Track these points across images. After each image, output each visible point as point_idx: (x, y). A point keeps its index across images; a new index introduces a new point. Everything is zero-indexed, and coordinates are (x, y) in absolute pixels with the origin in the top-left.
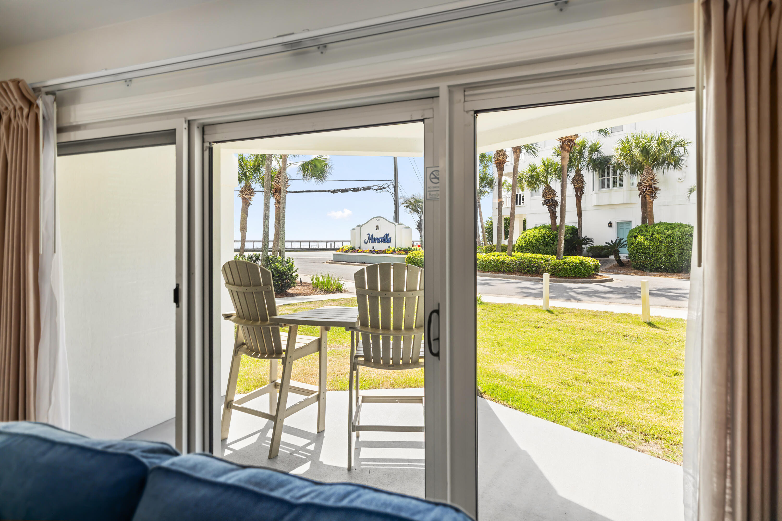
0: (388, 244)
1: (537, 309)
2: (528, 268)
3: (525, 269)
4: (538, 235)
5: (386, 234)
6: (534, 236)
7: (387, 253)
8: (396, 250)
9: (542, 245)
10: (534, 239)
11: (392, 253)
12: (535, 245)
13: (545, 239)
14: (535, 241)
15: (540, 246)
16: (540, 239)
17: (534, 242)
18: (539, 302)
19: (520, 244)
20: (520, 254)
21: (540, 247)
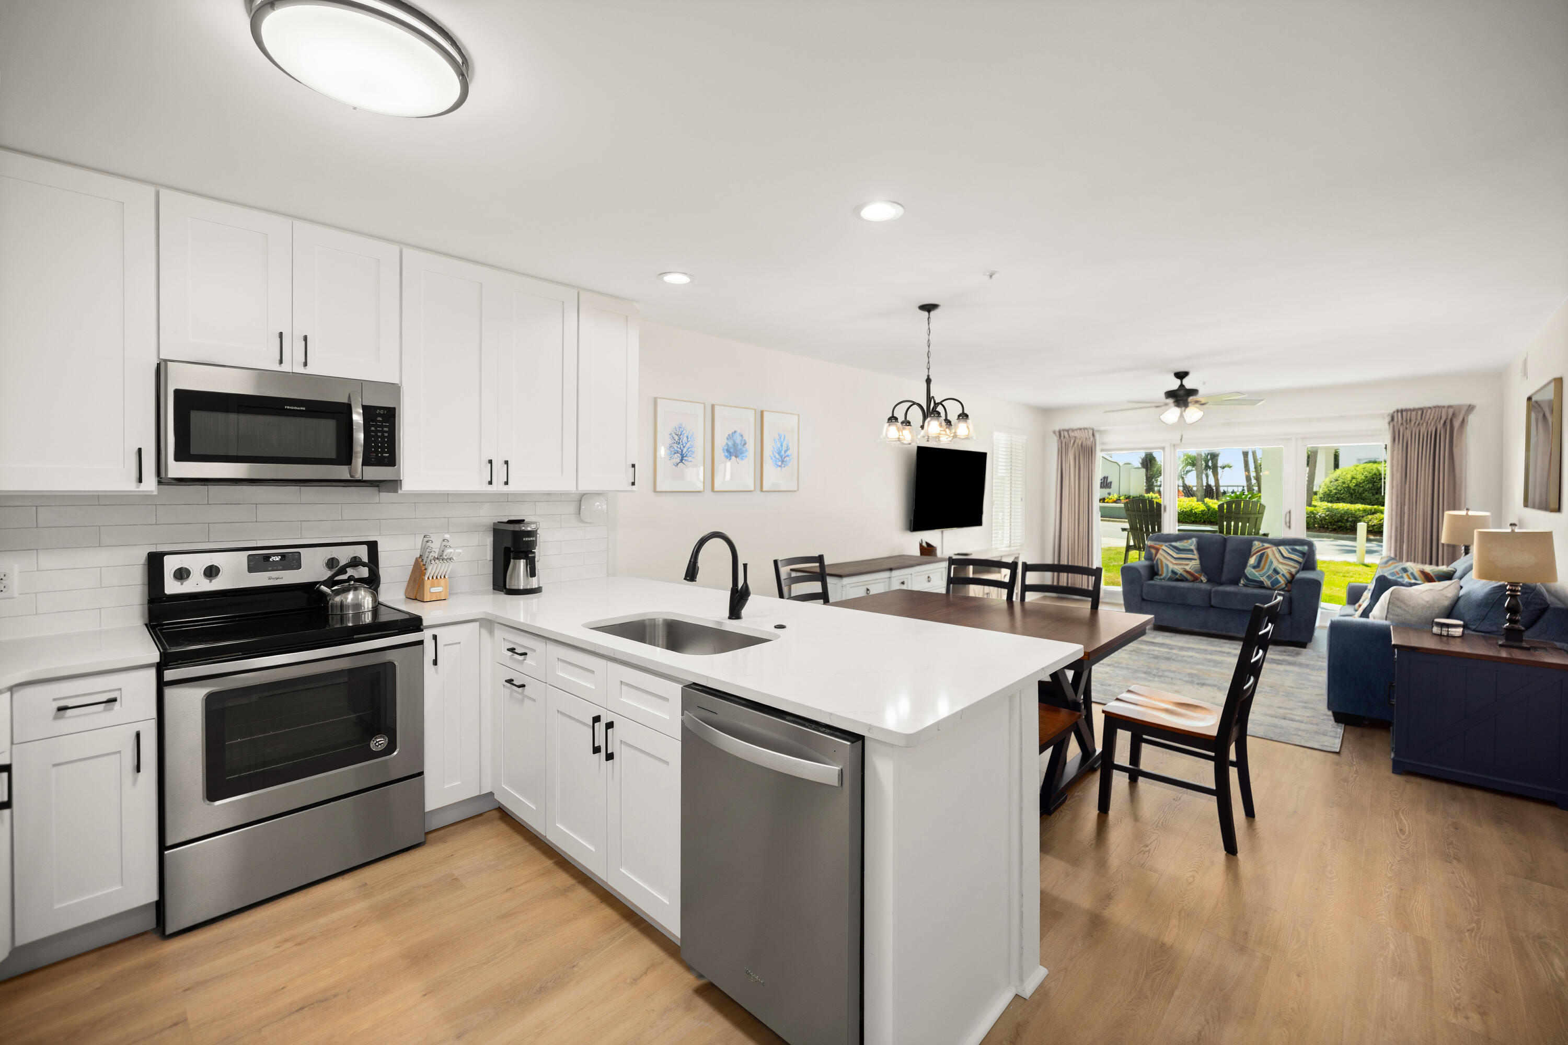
0: (1108, 490)
1: (1349, 563)
2: (1340, 523)
3: (1334, 525)
4: (1360, 478)
5: (1104, 478)
6: (1353, 478)
7: (1107, 502)
8: (1121, 498)
9: (1368, 493)
10: (1354, 483)
11: (1115, 502)
12: (1355, 492)
13: (1375, 482)
14: (1355, 486)
15: (1364, 493)
16: (1364, 482)
17: (1352, 487)
18: (1351, 558)
19: (1327, 490)
20: (1326, 505)
21: (1364, 495)
